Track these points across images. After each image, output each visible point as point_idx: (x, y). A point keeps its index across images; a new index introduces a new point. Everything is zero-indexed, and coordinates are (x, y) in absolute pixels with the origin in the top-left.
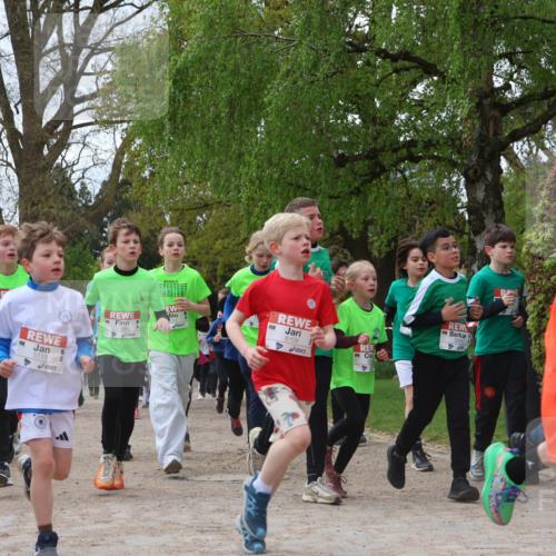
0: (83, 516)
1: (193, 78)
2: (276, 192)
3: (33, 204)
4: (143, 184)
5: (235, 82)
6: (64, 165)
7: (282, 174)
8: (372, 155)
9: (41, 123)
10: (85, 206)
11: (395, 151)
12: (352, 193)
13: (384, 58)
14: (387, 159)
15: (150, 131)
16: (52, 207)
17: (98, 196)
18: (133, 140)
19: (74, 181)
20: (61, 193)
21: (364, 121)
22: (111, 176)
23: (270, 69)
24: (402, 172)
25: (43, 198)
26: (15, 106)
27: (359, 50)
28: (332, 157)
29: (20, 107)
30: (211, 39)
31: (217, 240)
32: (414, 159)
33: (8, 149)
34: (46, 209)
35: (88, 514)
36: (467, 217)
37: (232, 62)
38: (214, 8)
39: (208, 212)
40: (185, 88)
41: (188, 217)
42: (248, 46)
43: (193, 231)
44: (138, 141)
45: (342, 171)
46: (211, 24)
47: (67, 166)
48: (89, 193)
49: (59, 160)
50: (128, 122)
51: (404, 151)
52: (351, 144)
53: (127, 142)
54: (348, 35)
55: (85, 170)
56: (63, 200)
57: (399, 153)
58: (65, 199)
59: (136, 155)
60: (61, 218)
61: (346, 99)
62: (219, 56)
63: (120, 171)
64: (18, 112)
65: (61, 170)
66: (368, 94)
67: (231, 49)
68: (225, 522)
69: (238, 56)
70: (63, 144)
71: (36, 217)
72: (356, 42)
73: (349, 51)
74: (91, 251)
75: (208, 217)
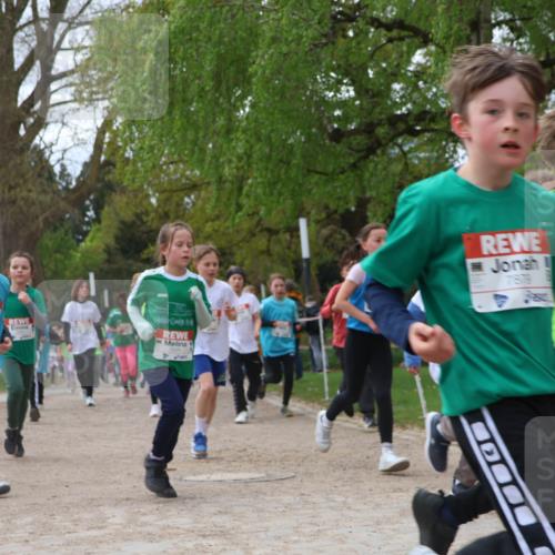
0: (76, 522)
3: (11, 188)
4: (126, 165)
6: (42, 146)
8: (369, 129)
9: (16, 101)
10: (66, 188)
13: (377, 28)
16: (30, 191)
17: (79, 178)
19: (52, 163)
20: (40, 176)
21: (358, 93)
22: (92, 157)
24: (400, 147)
25: (21, 181)
27: (351, 19)
28: (326, 132)
30: (195, 9)
31: (207, 221)
32: (414, 133)
34: (25, 193)
35: (79, 520)
37: (217, 32)
39: (196, 193)
41: (175, 199)
43: (180, 214)
44: (120, 120)
45: (337, 147)
47: (46, 147)
48: (69, 175)
49: (37, 140)
51: (402, 125)
52: (345, 119)
53: (109, 120)
54: (337, 4)
55: (65, 151)
56: (41, 183)
57: (397, 127)
58: (45, 182)
60: (41, 203)
63: (101, 151)
65: (40, 153)
66: (361, 65)
67: (216, 19)
68: (228, 525)
70: (40, 124)
71: (14, 202)
72: (348, 11)
73: (340, 21)
74: (74, 237)
75: (197, 198)
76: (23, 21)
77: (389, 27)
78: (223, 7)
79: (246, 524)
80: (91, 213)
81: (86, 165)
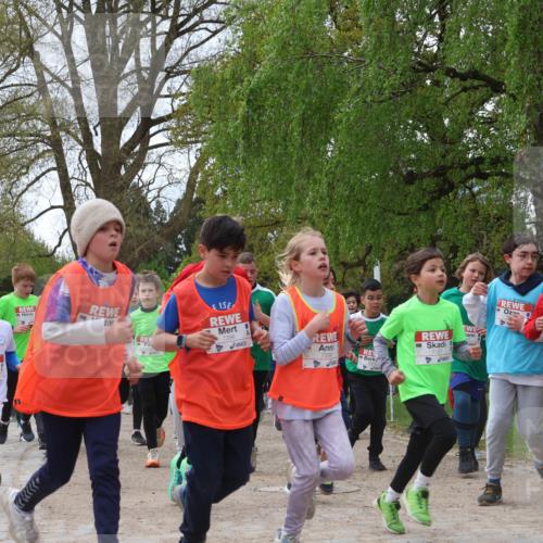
0: (160, 525)
1: (266, 99)
2: (347, 210)
4: (217, 202)
5: (307, 100)
6: (141, 185)
7: (352, 192)
8: (440, 172)
9: (119, 144)
10: (160, 223)
11: (464, 167)
12: (420, 210)
13: (452, 77)
14: (455, 176)
15: (224, 150)
17: (172, 213)
18: (207, 160)
19: (149, 200)
20: (137, 212)
21: (432, 138)
22: (185, 195)
23: (341, 87)
24: (470, 189)
26: (94, 128)
27: (428, 69)
28: (401, 174)
29: (99, 129)
30: (283, 60)
32: (483, 176)
33: (88, 170)
35: (164, 524)
36: (535, 233)
37: (304, 82)
38: (288, 30)
39: (279, 229)
40: (259, 107)
41: (260, 234)
42: (320, 67)
43: (264, 247)
44: (212, 161)
45: (412, 188)
46: (284, 46)
47: (143, 186)
48: (164, 211)
49: (136, 180)
50: (202, 142)
51: (472, 169)
52: (418, 161)
53: (201, 161)
54: (417, 54)
55: (160, 189)
56: (139, 219)
57: (468, 170)
58: (141, 217)
59: (207, 175)
60: (137, 236)
61: (414, 118)
62: (290, 76)
63: (194, 190)
64: (97, 134)
65: (138, 190)
66: (436, 113)
67: (303, 70)
69: (310, 76)
70: (140, 164)
72: (424, 61)
73: (418, 71)
74: (166, 268)
75: (279, 233)
76: (126, 70)
77: (463, 77)
78: (308, 58)
79: (313, 531)
80: (183, 246)
81: (179, 202)
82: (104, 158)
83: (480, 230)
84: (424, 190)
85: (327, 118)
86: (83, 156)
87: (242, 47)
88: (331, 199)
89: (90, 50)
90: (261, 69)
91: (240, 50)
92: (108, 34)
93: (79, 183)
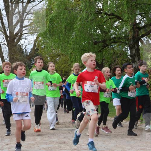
1: (55, 21)
2: (78, 52)
3: (12, 55)
4: (42, 49)
5: (66, 22)
6: (20, 45)
7: (80, 46)
8: (104, 41)
9: (14, 33)
10: (26, 55)
11: (110, 40)
12: (99, 52)
13: (106, 15)
14: (108, 42)
15: (43, 35)
16: (17, 56)
17: (30, 53)
18: (39, 38)
19: (23, 49)
20: (20, 52)
21: (101, 32)
22: (33, 47)
23: (76, 18)
24: (112, 46)
25: (15, 54)
26: (7, 29)
27: (100, 13)
28: (93, 42)
30: (59, 10)
31: (62, 64)
32: (115, 42)
33: (5, 40)
34: (16, 56)
36: (130, 58)
37: (65, 16)
38: (60, 2)
40: (53, 23)
41: (54, 58)
42: (70, 12)
43: (56, 62)
44: (40, 38)
45: (96, 46)
46: (59, 6)
47: (21, 45)
48: (27, 52)
49: (19, 43)
50: (37, 33)
51: (113, 40)
52: (98, 38)
53: (37, 38)
54: (96, 9)
55: (26, 46)
56: (20, 54)
57: (111, 41)
58: (21, 54)
59: (40, 42)
60: (20, 59)
61: (96, 26)
62: (62, 15)
63: (35, 46)
64: (8, 30)
65: (20, 46)
66: (102, 25)
67: (65, 13)
69: (67, 15)
70: (20, 39)
71: (13, 59)
72: (99, 11)
73: (97, 13)
74: (28, 68)
75: (60, 58)
77: (109, 15)
78: (66, 10)
80: (33, 62)
81: (31, 49)
82: (10, 37)
83: (115, 57)
84: (100, 46)
85: (72, 26)
86: (4, 36)
87: (48, 6)
88: (74, 49)
89: (5, 6)
90: (53, 13)
91: (47, 7)
92: (10, 2)
93: (3, 44)
